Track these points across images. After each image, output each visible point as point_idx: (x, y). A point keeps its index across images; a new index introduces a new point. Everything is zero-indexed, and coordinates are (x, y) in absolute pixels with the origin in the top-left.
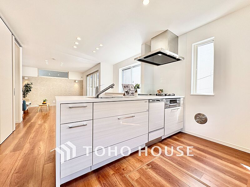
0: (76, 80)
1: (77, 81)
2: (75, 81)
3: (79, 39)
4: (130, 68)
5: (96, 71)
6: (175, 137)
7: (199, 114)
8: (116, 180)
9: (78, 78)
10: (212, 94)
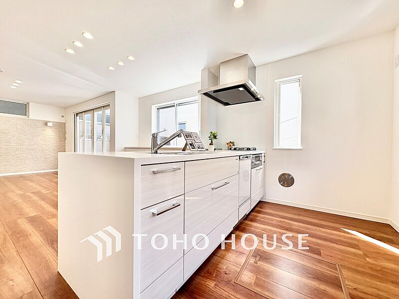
0: (49, 122)
1: (50, 124)
2: (46, 124)
3: (88, 35)
4: (174, 106)
5: (103, 107)
6: (257, 209)
7: (283, 175)
8: (227, 293)
9: (53, 117)
10: (300, 147)
